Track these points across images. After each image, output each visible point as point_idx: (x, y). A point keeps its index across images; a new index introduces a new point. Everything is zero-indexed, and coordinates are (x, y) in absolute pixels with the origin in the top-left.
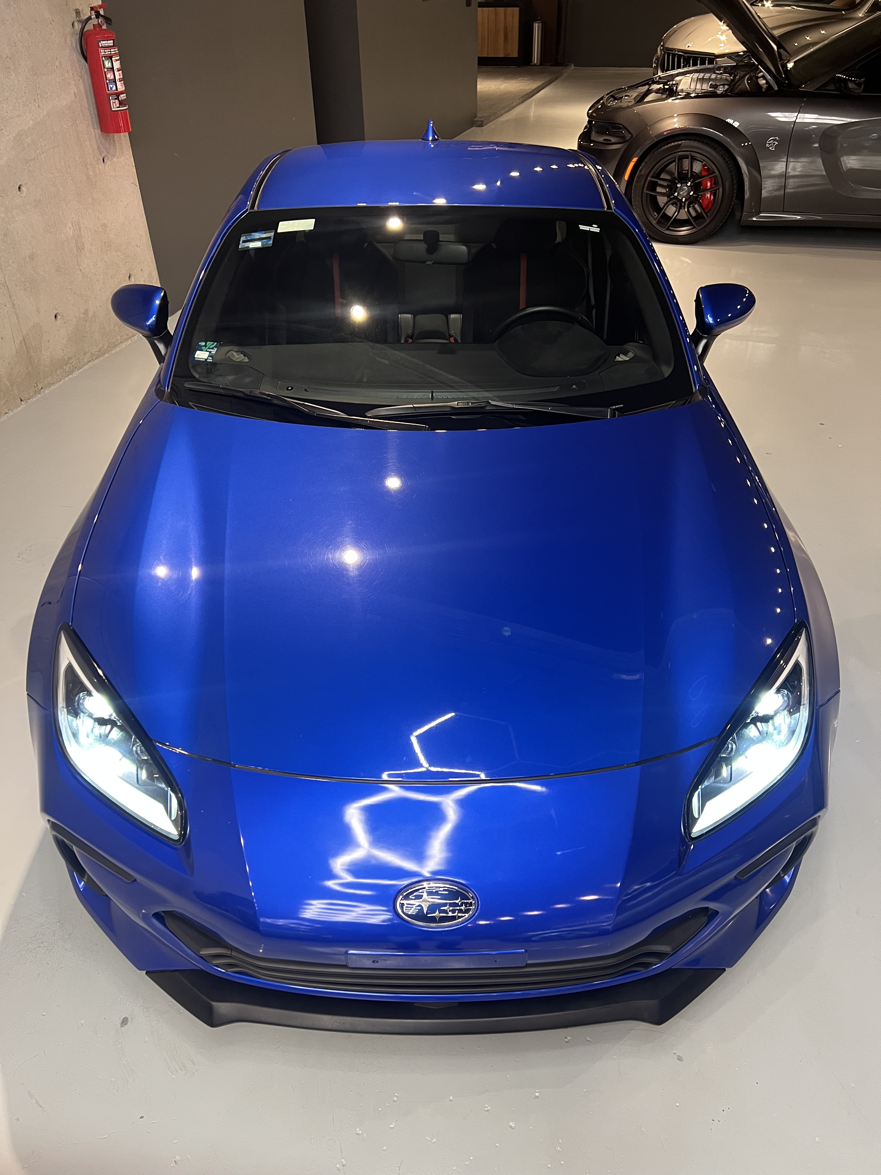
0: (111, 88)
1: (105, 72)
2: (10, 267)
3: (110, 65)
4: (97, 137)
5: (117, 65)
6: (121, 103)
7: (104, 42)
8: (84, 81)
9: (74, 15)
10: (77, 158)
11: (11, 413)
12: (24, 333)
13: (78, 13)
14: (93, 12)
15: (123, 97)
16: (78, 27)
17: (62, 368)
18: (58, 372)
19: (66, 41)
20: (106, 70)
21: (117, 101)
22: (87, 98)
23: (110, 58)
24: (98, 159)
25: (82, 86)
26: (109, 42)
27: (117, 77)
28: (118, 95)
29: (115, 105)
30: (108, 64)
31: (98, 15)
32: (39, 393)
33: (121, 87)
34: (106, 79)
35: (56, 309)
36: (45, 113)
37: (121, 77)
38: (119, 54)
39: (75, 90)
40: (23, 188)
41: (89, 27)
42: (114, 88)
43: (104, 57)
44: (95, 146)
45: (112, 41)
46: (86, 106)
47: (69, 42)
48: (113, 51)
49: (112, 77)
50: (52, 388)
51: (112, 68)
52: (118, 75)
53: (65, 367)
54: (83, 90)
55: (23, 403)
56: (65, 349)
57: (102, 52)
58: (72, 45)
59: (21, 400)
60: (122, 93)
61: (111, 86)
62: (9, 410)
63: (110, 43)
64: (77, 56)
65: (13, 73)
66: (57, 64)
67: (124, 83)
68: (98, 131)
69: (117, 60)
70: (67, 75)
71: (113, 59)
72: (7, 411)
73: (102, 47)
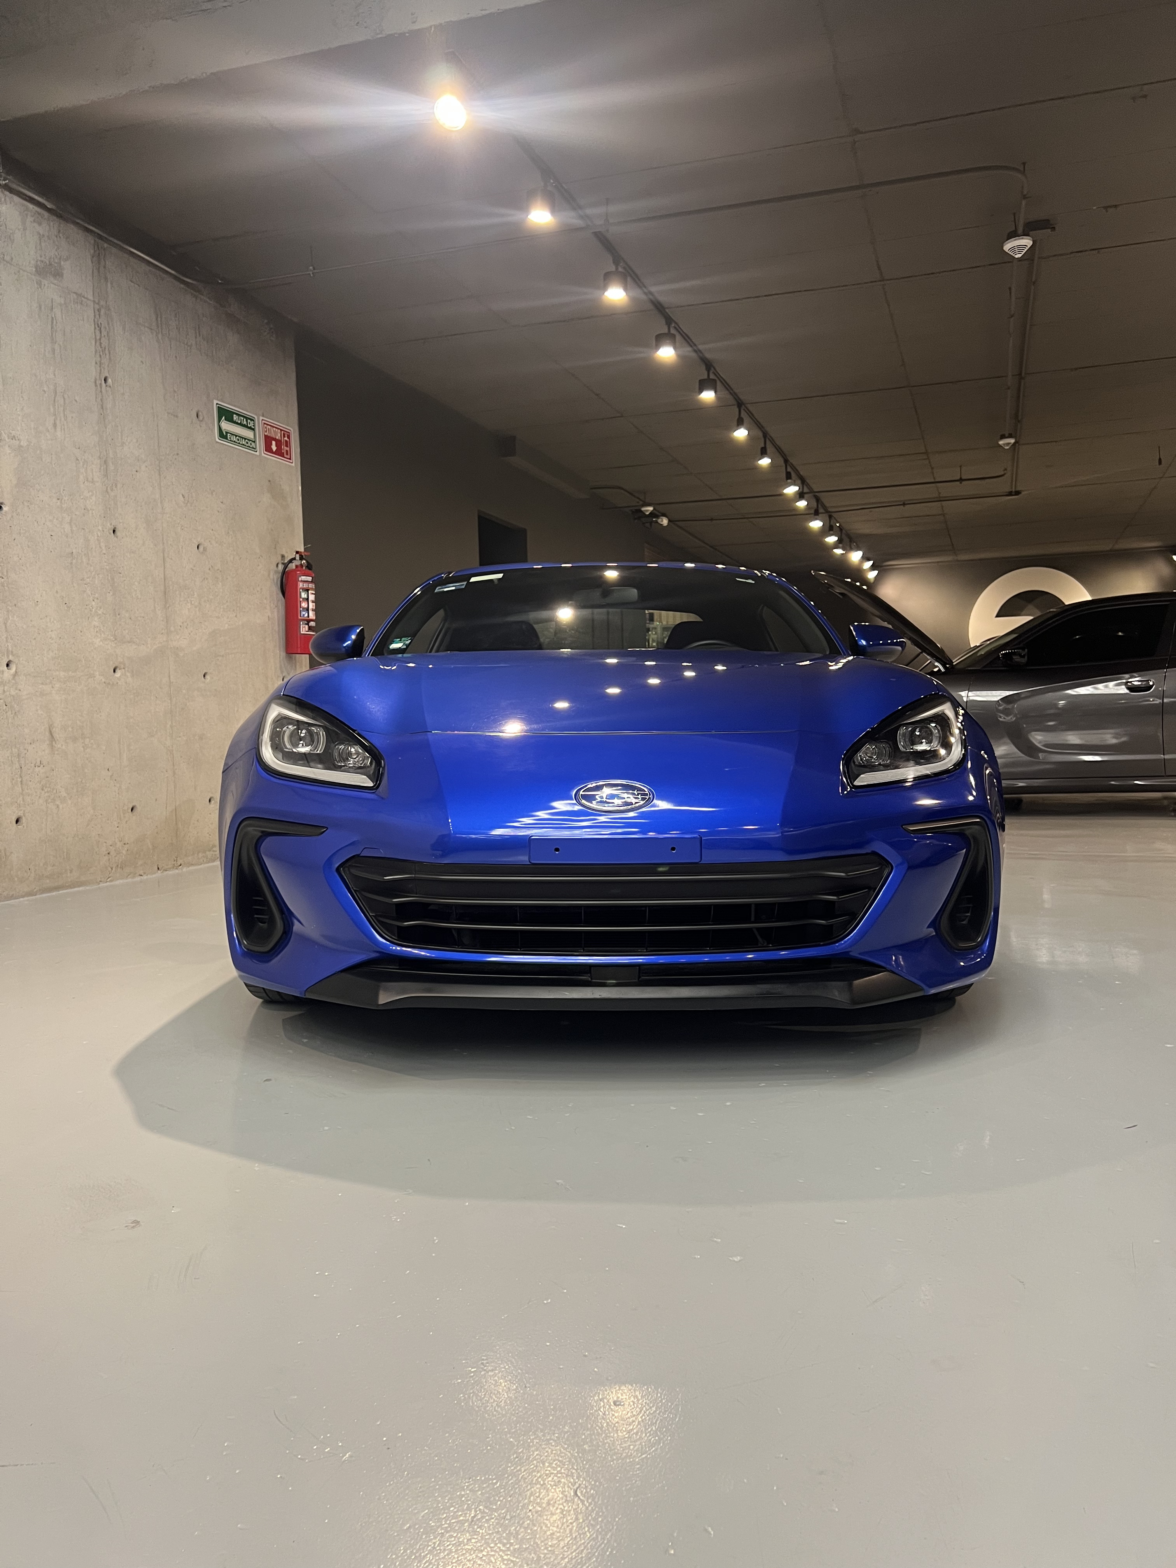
0: (304, 615)
1: (300, 602)
2: (180, 739)
3: (306, 596)
4: (281, 658)
5: (312, 597)
6: (310, 628)
7: (304, 577)
8: (278, 612)
9: (280, 558)
10: (260, 668)
11: (145, 877)
12: (178, 803)
13: (283, 556)
14: (298, 556)
15: (312, 624)
16: (281, 567)
17: (204, 852)
18: (200, 855)
19: (269, 575)
20: (301, 600)
21: (307, 626)
22: (279, 625)
23: (307, 590)
24: (278, 677)
25: (276, 614)
26: (308, 577)
27: (311, 607)
28: (308, 621)
29: (304, 629)
30: (304, 595)
31: (301, 558)
32: (177, 869)
33: (312, 615)
34: (300, 607)
35: (212, 793)
36: (240, 623)
37: (314, 608)
38: (316, 590)
39: (270, 615)
40: (207, 677)
41: (292, 566)
42: (306, 615)
43: (302, 589)
44: (278, 665)
45: (311, 578)
46: (277, 630)
47: (271, 576)
48: (311, 586)
49: (306, 606)
50: (191, 868)
51: (307, 599)
52: (312, 606)
53: (208, 853)
54: (276, 617)
55: (159, 872)
56: (212, 835)
57: (301, 585)
58: (273, 580)
59: (158, 868)
60: (312, 620)
61: (304, 613)
62: (145, 873)
63: (310, 579)
64: (276, 590)
65: (220, 584)
66: (259, 589)
67: (316, 614)
68: (283, 654)
69: (312, 594)
70: (265, 601)
71: (310, 592)
72: (141, 872)
73: (301, 581)
